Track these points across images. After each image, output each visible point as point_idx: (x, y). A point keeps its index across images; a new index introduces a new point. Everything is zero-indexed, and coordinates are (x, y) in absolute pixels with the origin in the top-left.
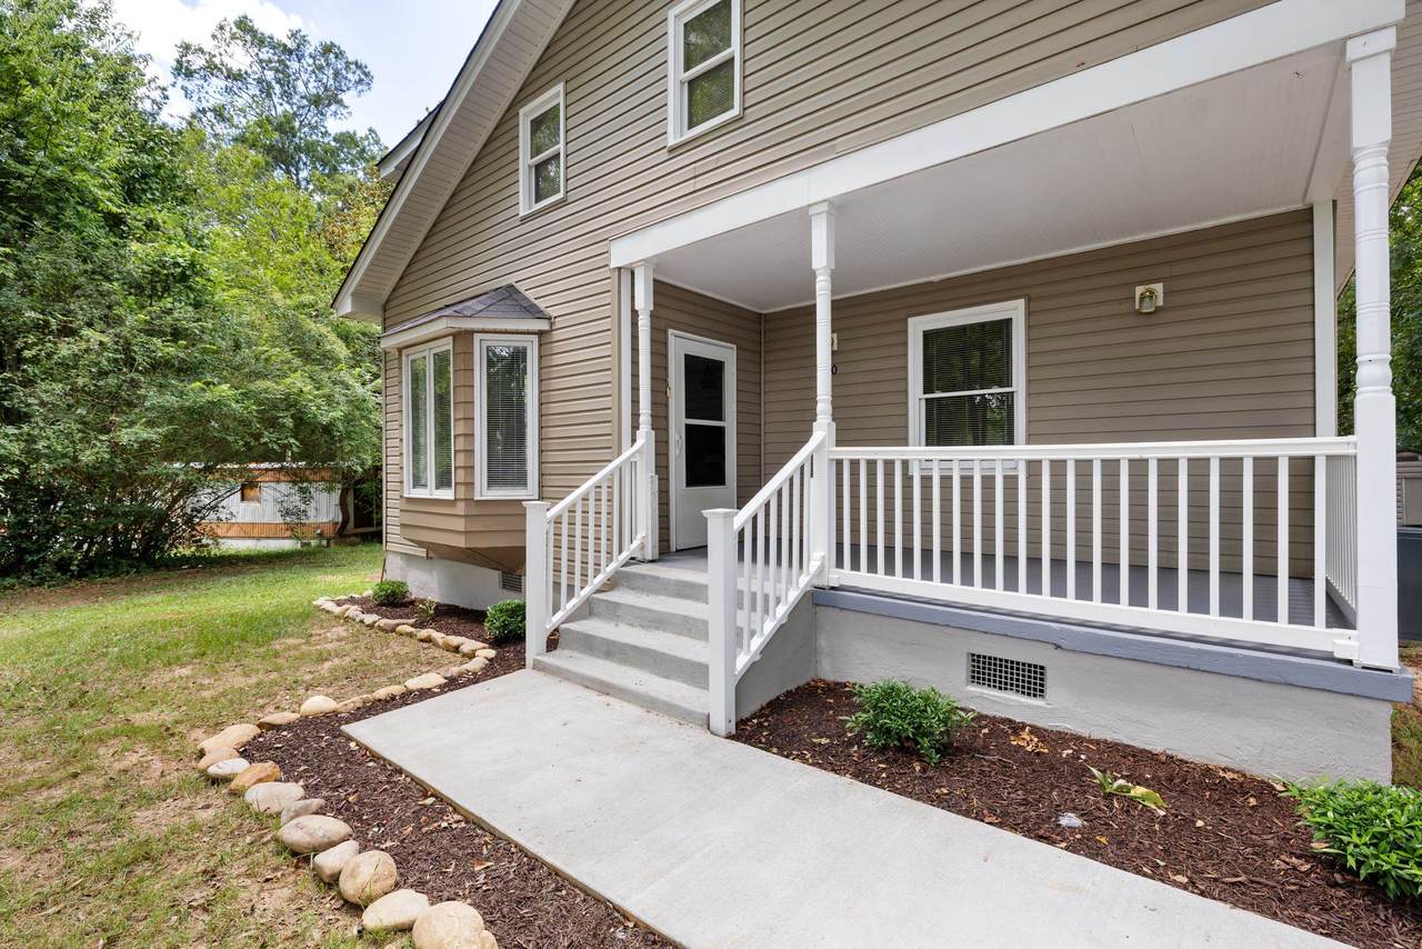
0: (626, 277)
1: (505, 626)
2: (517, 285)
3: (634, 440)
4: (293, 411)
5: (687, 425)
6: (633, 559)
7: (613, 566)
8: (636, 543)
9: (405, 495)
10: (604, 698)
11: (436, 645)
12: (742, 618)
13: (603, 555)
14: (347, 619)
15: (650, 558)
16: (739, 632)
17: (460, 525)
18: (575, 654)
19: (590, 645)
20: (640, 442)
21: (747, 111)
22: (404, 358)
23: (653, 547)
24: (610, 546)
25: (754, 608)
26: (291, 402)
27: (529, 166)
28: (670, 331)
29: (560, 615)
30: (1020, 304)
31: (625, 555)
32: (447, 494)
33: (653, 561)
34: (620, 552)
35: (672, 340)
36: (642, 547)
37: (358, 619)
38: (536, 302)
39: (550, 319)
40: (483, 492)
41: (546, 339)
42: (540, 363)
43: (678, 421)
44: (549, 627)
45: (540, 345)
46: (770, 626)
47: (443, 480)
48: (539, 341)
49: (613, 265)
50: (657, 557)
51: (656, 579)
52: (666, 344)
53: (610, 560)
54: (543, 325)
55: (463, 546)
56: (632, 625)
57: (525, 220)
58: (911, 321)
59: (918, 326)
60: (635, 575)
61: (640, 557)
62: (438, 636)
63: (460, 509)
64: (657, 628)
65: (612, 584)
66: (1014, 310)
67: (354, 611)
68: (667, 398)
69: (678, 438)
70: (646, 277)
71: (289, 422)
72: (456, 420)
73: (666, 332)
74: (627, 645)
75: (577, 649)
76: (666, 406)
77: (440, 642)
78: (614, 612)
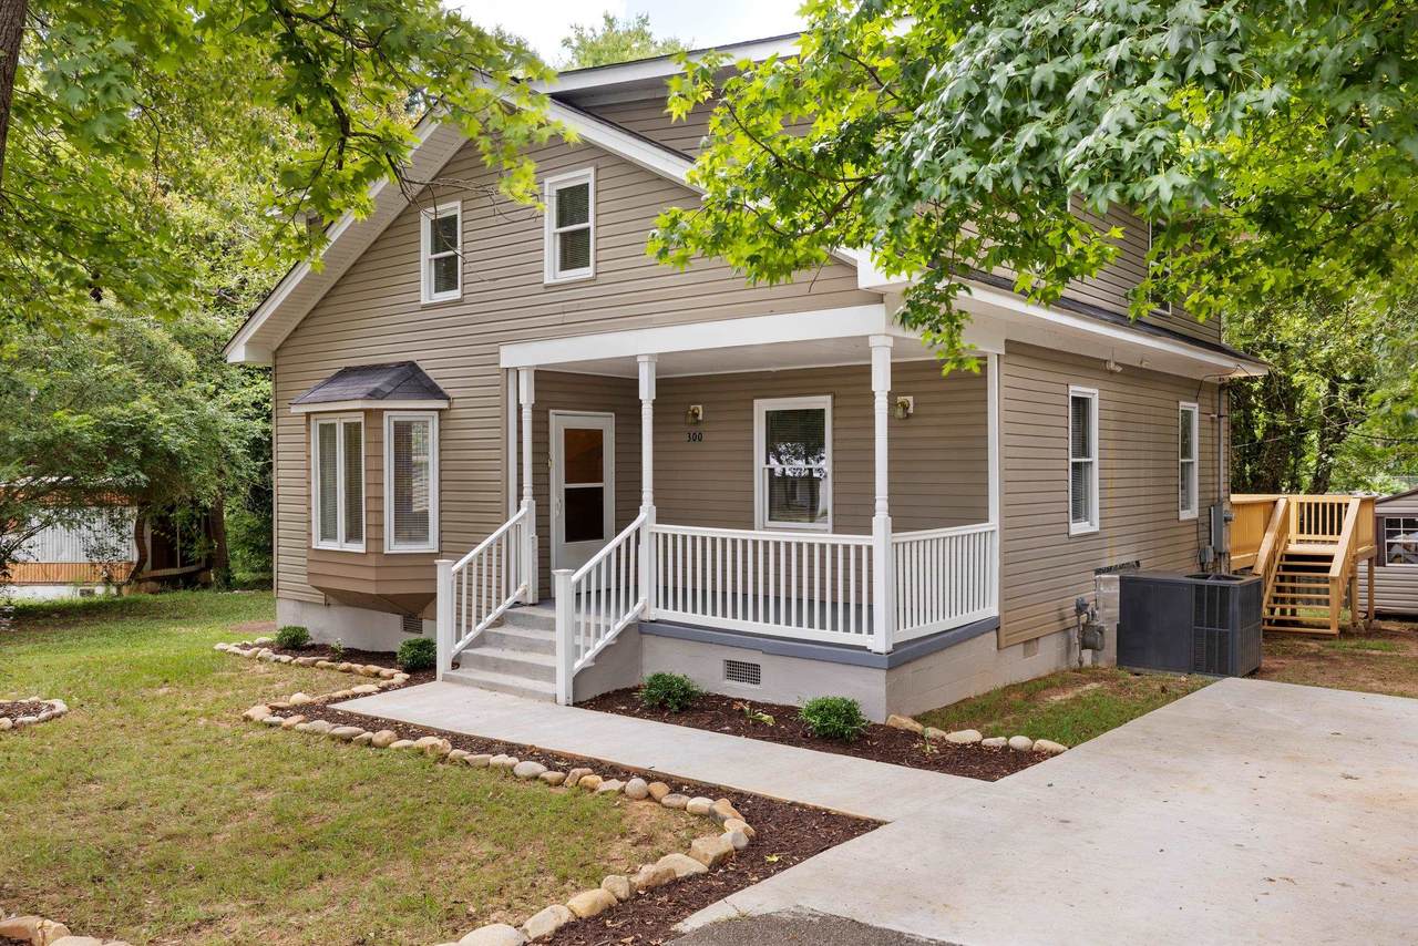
0: (512, 375)
1: (414, 657)
2: (419, 364)
3: (519, 507)
4: (138, 438)
5: (566, 490)
6: (517, 603)
7: (501, 608)
8: (520, 590)
9: (314, 547)
10: (494, 693)
11: (358, 674)
12: (580, 640)
13: (494, 600)
14: (261, 660)
15: (531, 602)
16: (578, 647)
17: (371, 575)
18: (473, 670)
19: (483, 663)
20: (524, 510)
21: (599, 276)
22: (312, 421)
23: (534, 593)
24: (499, 593)
25: (588, 634)
26: (137, 430)
27: (430, 260)
28: (551, 411)
29: (461, 643)
30: (828, 398)
31: (511, 600)
32: (359, 548)
33: (533, 605)
34: (508, 596)
35: (552, 419)
36: (525, 593)
37: (272, 659)
38: (437, 382)
39: (449, 399)
40: (393, 546)
41: (445, 415)
42: (440, 435)
43: (558, 486)
44: (454, 652)
45: (440, 420)
46: (600, 644)
47: (353, 534)
48: (440, 415)
49: (502, 366)
50: (537, 601)
51: (533, 617)
52: (547, 422)
53: (499, 604)
54: (443, 404)
55: (374, 593)
56: (514, 650)
57: (425, 307)
58: (756, 402)
59: (762, 407)
60: (518, 614)
61: (523, 601)
62: (358, 667)
63: (372, 561)
64: (531, 651)
65: (499, 622)
66: (823, 402)
67: (265, 652)
68: (549, 469)
69: (558, 500)
70: (528, 378)
71: (137, 453)
72: (367, 484)
73: (547, 412)
74: (508, 661)
75: (475, 667)
76: (548, 474)
77: (361, 671)
78: (501, 642)
